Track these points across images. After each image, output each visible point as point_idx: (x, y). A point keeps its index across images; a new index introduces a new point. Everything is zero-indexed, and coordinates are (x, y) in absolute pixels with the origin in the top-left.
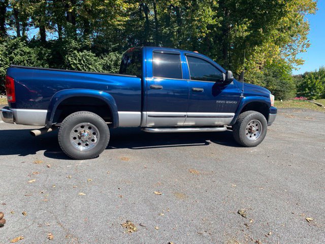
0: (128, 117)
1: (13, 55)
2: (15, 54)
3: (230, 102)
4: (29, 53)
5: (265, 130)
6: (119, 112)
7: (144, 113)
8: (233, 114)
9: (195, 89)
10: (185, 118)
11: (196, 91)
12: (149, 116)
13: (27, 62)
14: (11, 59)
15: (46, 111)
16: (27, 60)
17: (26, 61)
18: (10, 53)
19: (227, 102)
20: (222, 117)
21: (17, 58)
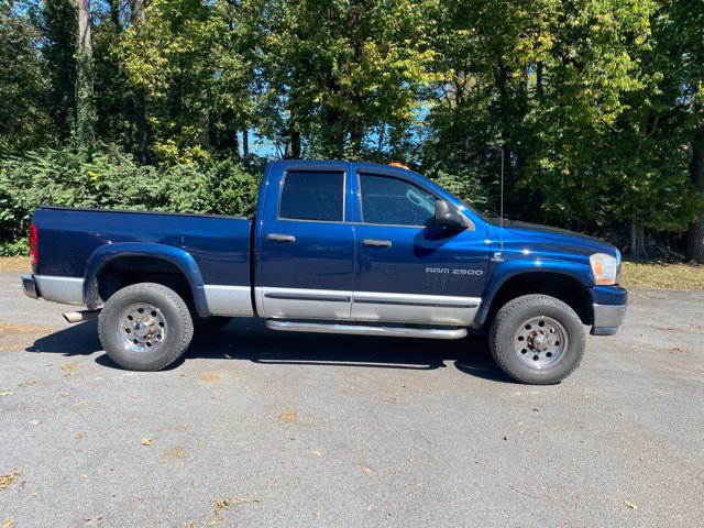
0: (226, 298)
1: (220, 189)
2: (223, 187)
3: (463, 272)
4: (245, 183)
5: (575, 344)
6: (206, 287)
7: (257, 289)
8: (478, 300)
9: (367, 242)
10: (349, 304)
11: (372, 246)
12: (267, 296)
13: (243, 199)
14: (217, 195)
15: (82, 280)
16: (242, 197)
17: (239, 200)
18: (217, 185)
19: (455, 272)
20: (444, 306)
21: (226, 194)
